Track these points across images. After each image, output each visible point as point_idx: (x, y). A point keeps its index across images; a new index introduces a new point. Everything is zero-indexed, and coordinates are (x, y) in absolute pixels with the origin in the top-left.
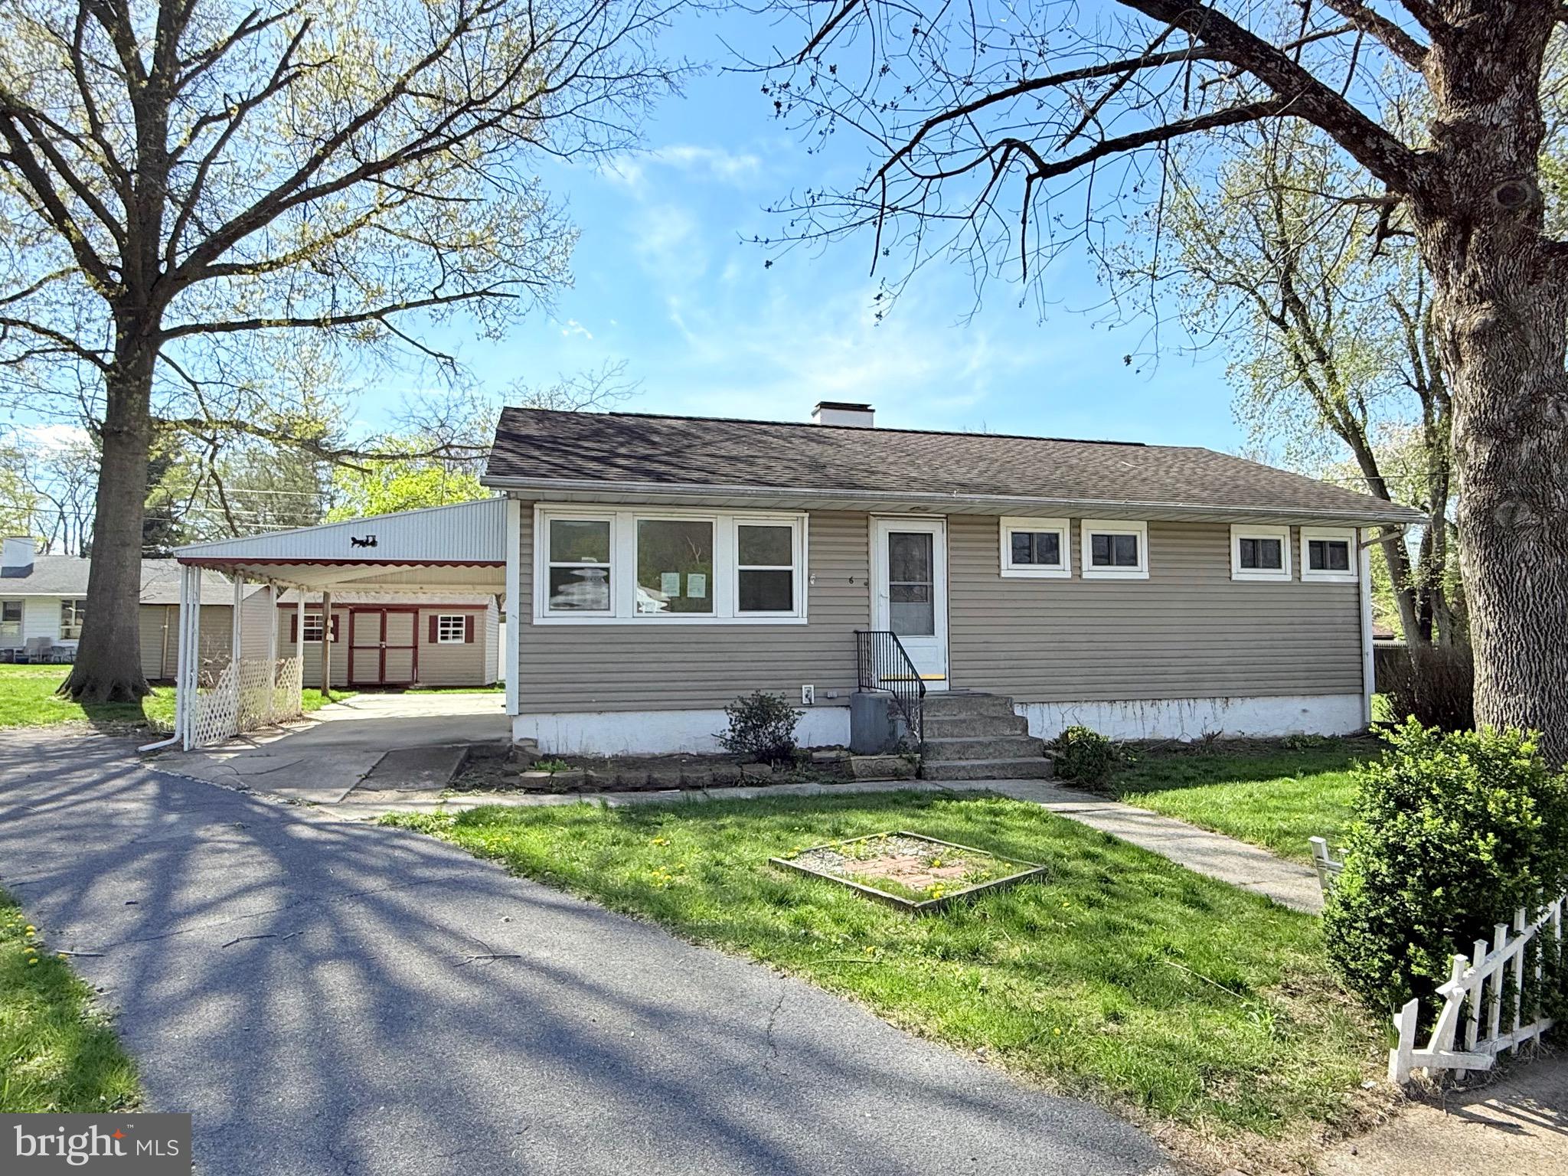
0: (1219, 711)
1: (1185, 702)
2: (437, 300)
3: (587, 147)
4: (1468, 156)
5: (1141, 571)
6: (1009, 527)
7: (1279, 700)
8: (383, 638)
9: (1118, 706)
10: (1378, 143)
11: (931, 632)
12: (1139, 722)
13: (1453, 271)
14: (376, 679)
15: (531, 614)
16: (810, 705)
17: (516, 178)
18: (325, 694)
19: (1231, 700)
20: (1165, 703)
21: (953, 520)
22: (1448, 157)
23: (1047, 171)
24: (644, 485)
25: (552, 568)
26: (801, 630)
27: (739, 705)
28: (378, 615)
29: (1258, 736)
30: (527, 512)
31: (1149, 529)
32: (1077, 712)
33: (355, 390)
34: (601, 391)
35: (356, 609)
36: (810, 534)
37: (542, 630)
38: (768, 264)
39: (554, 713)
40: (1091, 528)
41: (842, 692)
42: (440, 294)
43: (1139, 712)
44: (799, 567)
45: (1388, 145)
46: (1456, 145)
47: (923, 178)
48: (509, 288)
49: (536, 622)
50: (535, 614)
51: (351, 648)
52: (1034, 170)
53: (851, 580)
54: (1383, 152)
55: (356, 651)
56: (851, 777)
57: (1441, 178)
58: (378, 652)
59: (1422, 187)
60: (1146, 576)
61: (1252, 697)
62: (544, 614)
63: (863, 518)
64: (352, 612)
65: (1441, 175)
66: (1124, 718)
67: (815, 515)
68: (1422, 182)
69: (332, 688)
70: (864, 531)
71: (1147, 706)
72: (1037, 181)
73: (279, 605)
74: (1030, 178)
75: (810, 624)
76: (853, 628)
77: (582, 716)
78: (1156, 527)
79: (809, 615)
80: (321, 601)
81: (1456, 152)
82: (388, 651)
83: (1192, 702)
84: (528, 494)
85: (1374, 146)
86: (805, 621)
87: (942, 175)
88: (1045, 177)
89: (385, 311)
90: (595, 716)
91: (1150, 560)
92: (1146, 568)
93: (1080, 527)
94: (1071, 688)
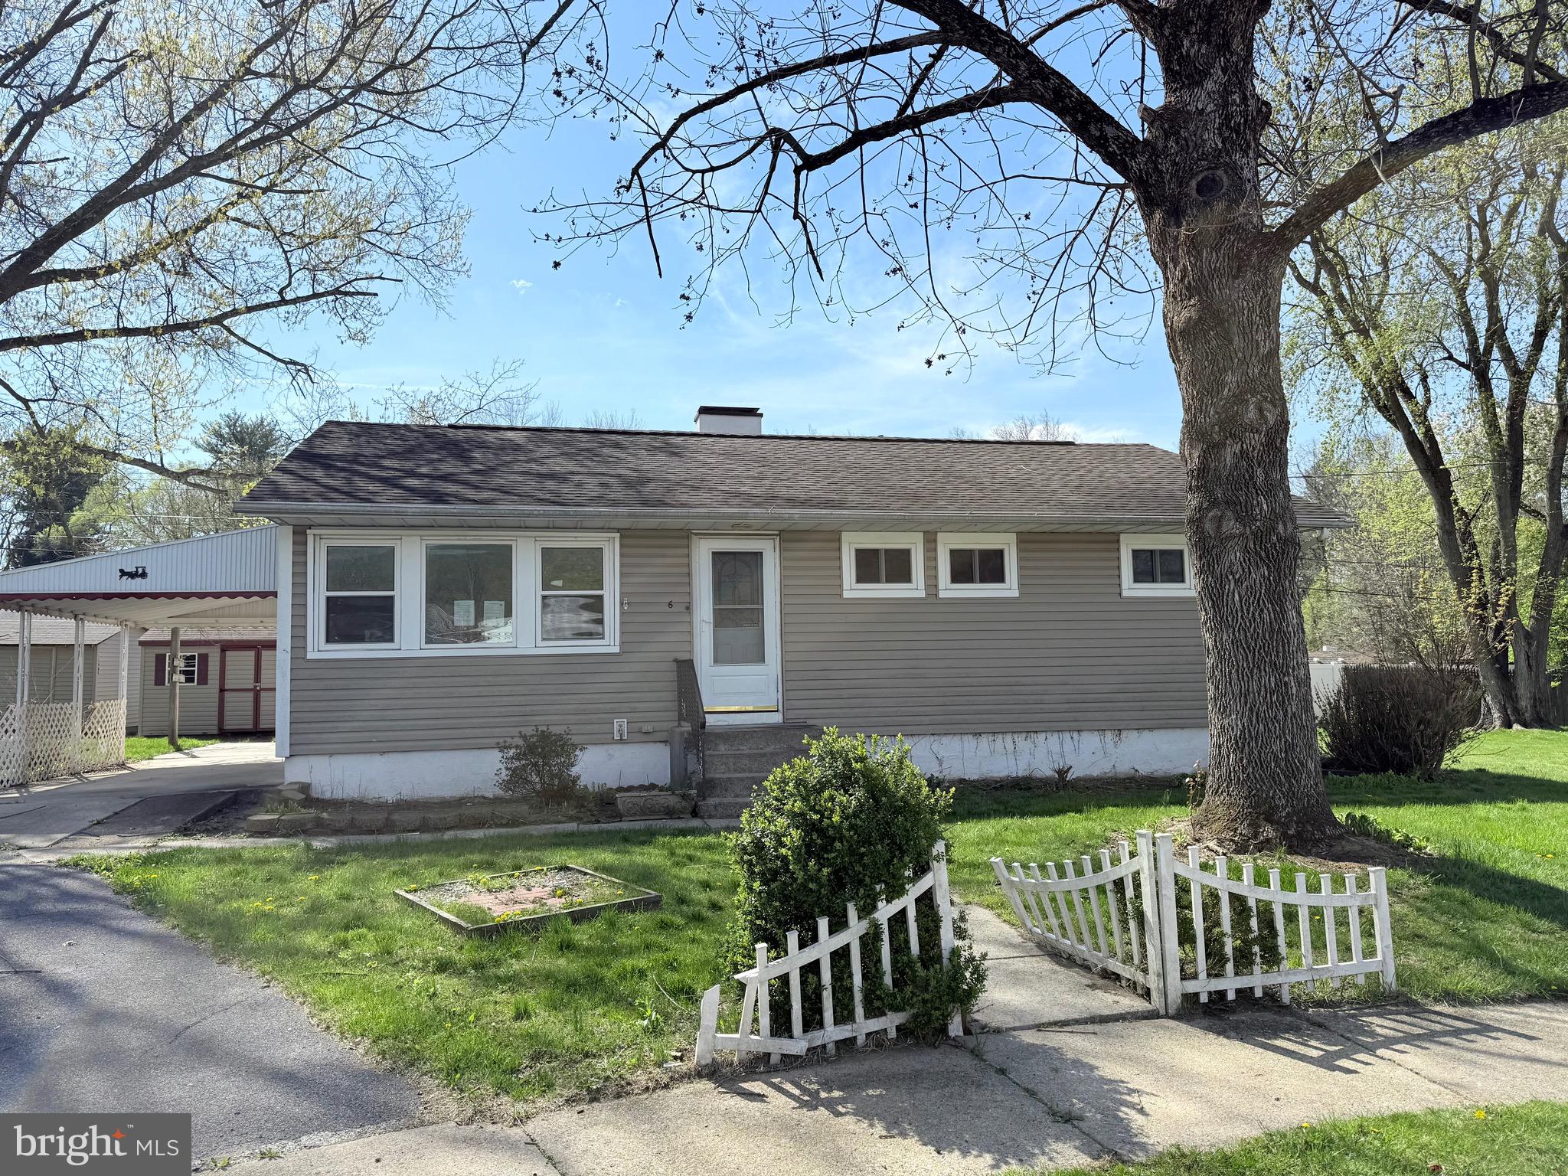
0: (1110, 745)
1: (1067, 735)
2: (283, 302)
3: (466, 122)
4: (1177, 143)
5: (1009, 588)
6: (851, 544)
7: (1186, 733)
8: (257, 678)
9: (984, 738)
10: (1101, 130)
11: (761, 659)
12: (1011, 757)
13: (1171, 265)
14: (248, 725)
15: (305, 648)
16: (621, 741)
17: (403, 156)
18: (172, 742)
19: (1124, 734)
20: (1042, 736)
21: (788, 537)
22: (1160, 144)
23: (811, 163)
24: (419, 506)
25: (328, 599)
26: (614, 659)
27: (520, 742)
28: (252, 654)
29: (1160, 774)
30: (300, 538)
31: (1019, 542)
32: (935, 747)
33: (212, 402)
34: (490, 396)
35: (226, 646)
36: (622, 555)
37: (317, 665)
38: (557, 265)
39: (331, 755)
40: (947, 543)
41: (658, 726)
42: (289, 295)
43: (1010, 746)
44: (611, 592)
45: (1110, 132)
46: (1165, 131)
47: (694, 172)
48: (362, 286)
49: (310, 656)
50: (309, 648)
51: (222, 690)
52: (800, 162)
53: (670, 604)
54: (1107, 140)
55: (227, 695)
56: (619, 817)
57: (1156, 167)
58: (251, 694)
59: (1141, 177)
60: (1016, 594)
61: (1151, 729)
62: (319, 648)
63: (683, 537)
64: (223, 650)
65: (1155, 163)
66: (992, 753)
67: (625, 534)
68: (1140, 171)
69: (180, 736)
70: (685, 551)
71: (1020, 739)
72: (804, 173)
73: (142, 643)
74: (797, 171)
75: (623, 652)
76: (671, 656)
77: (361, 758)
78: (1027, 540)
79: (622, 643)
80: (169, 638)
81: (1167, 139)
82: (263, 694)
83: (1075, 735)
84: (303, 519)
85: (1098, 134)
86: (617, 650)
87: (713, 169)
88: (810, 169)
89: (226, 315)
90: (377, 758)
91: (1020, 577)
92: (1015, 585)
93: (935, 541)
94: (927, 719)
